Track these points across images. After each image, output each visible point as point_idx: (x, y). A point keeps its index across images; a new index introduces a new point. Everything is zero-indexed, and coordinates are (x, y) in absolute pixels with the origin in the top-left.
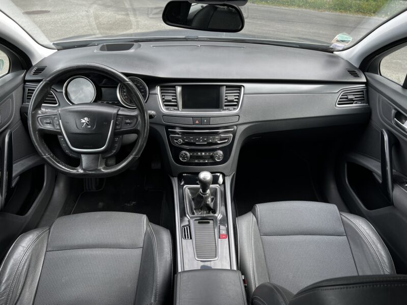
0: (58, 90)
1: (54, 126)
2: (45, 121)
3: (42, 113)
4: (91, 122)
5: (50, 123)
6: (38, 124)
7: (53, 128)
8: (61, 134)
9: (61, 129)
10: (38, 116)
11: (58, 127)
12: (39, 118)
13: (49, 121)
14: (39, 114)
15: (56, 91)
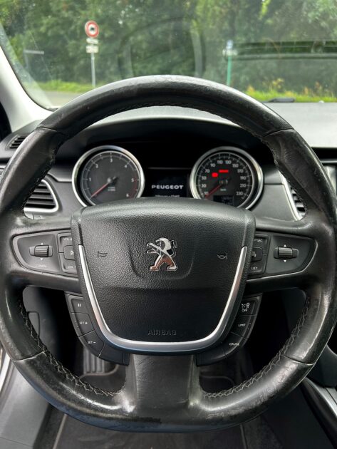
0: (60, 179)
1: (57, 263)
2: (32, 249)
3: (27, 223)
4: (180, 253)
5: (47, 255)
6: (11, 257)
7: (55, 270)
8: (79, 289)
9: (79, 274)
10: (14, 231)
11: (71, 268)
12: (15, 241)
13: (43, 249)
14: (18, 227)
15: (56, 181)
